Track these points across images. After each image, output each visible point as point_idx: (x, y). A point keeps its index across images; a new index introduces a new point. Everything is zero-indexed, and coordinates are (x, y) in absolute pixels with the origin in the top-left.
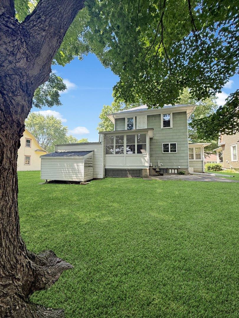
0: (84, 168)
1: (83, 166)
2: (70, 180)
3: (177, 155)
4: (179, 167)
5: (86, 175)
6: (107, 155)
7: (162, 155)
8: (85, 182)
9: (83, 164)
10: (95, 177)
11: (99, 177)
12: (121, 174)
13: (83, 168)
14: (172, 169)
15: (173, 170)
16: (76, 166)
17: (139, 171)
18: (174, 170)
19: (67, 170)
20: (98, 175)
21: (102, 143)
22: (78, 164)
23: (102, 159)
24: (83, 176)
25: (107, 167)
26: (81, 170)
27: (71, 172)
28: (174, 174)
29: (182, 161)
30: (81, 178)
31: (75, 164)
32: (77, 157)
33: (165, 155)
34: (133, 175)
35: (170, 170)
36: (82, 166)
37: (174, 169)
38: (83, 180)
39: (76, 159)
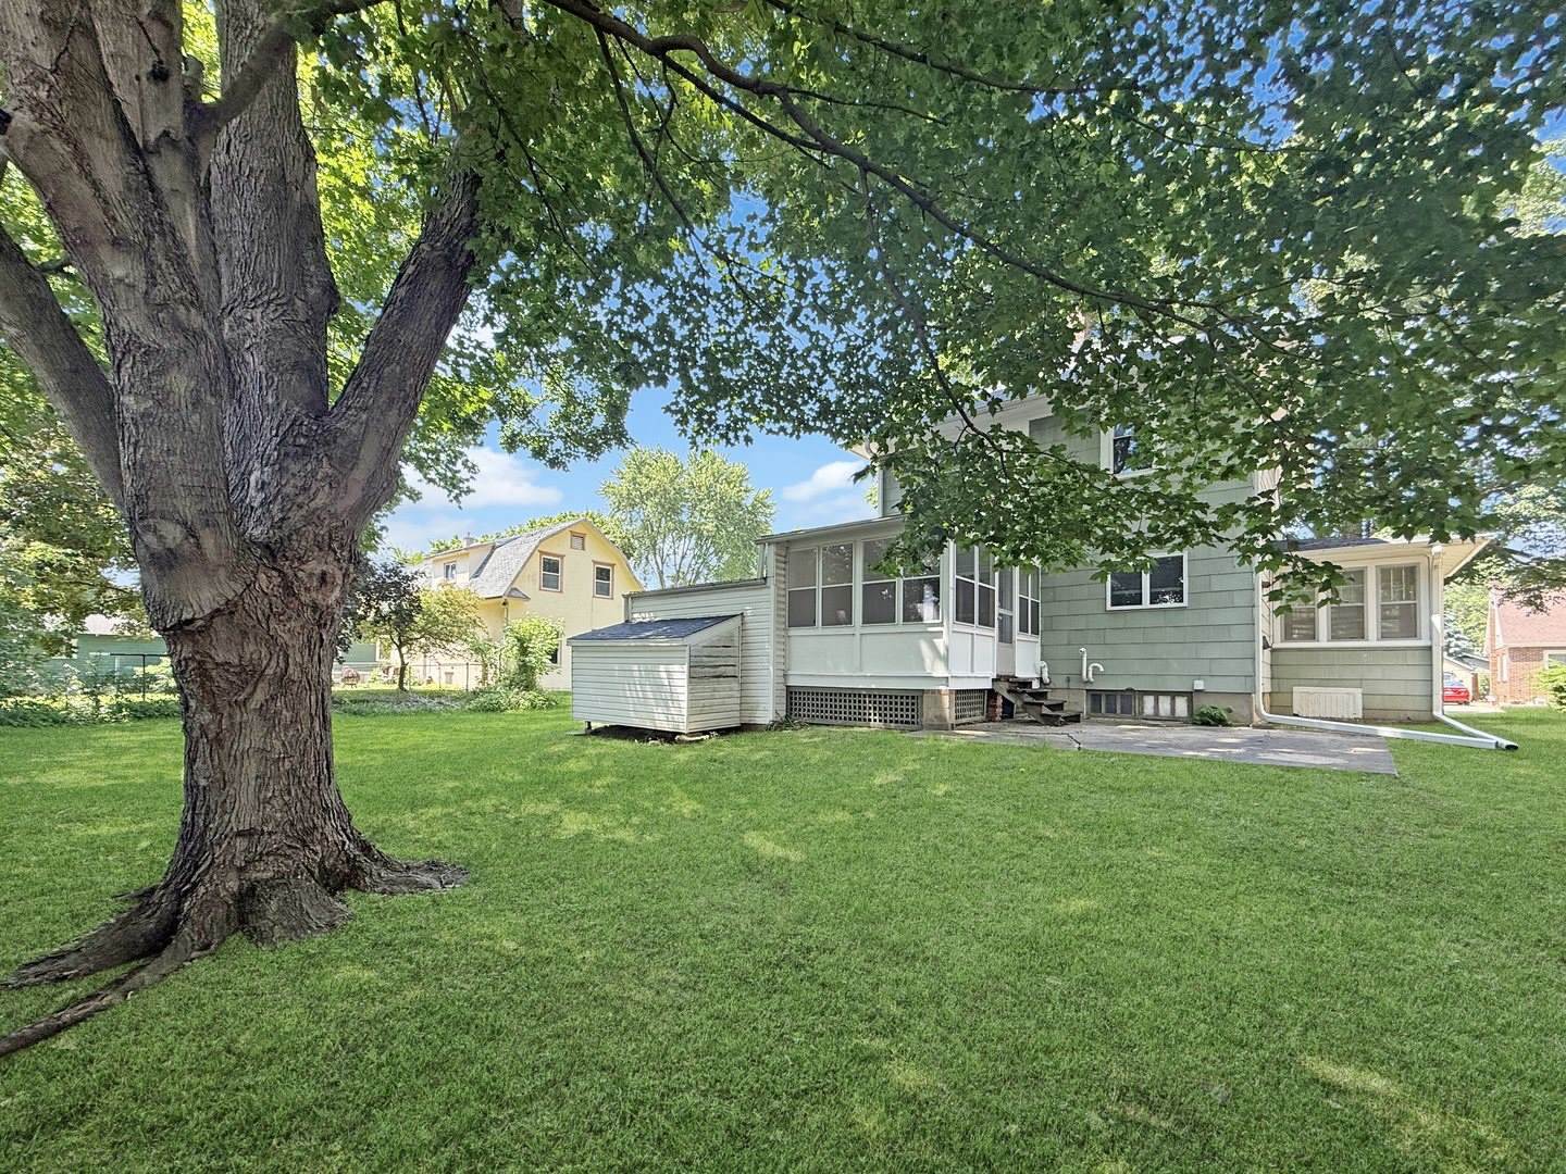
0: (690, 682)
1: (685, 676)
2: (648, 725)
3: (1188, 619)
4: (1199, 685)
5: (695, 709)
6: (794, 632)
7: (1104, 621)
8: (692, 734)
9: (686, 668)
10: (746, 720)
11: (759, 721)
12: (843, 710)
13: (685, 682)
14: (1157, 694)
15: (1165, 703)
16: (664, 675)
17: (913, 697)
18: (1173, 699)
19: (638, 688)
20: (758, 714)
21: (771, 582)
22: (671, 668)
23: (769, 648)
24: (685, 712)
25: (792, 682)
26: (679, 690)
27: (650, 695)
28: (1173, 720)
29: (1215, 651)
30: (677, 717)
31: (662, 668)
32: (663, 642)
33: (1120, 622)
34: (888, 718)
35: (1149, 701)
36: (680, 675)
37: (1173, 695)
38: (683, 728)
39: (660, 649)
